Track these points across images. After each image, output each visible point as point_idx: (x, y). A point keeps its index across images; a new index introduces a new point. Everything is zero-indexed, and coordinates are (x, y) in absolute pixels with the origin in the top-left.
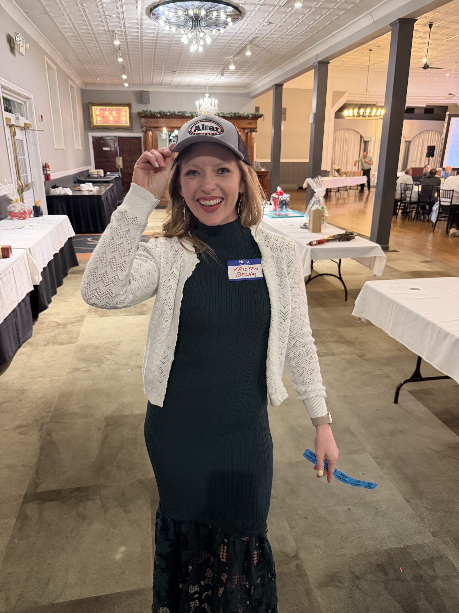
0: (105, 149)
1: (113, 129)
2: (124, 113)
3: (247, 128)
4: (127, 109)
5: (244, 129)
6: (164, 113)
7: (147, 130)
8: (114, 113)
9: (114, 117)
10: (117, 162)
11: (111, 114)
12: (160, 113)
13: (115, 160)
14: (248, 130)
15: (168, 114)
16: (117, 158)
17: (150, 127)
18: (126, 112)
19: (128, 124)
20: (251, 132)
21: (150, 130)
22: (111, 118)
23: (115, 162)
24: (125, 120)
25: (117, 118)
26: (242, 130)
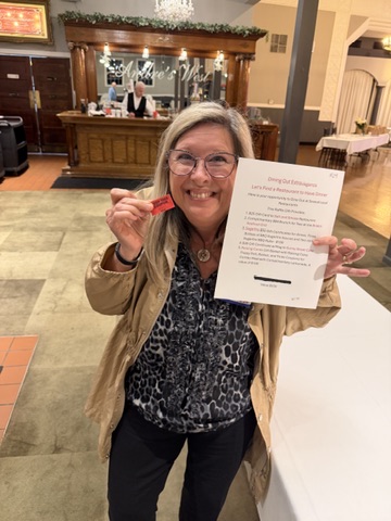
0: (10, 76)
1: (20, 43)
2: (37, 17)
3: (239, 53)
4: (42, 8)
5: (235, 54)
6: (103, 17)
7: (75, 47)
8: (21, 15)
9: (21, 23)
10: (32, 98)
11: (16, 17)
12: (96, 18)
13: (28, 95)
14: (241, 57)
15: (110, 20)
16: (31, 93)
17: (80, 42)
18: (41, 14)
19: (46, 37)
20: (244, 59)
21: (80, 48)
22: (16, 24)
23: (28, 99)
24: (40, 29)
25: (26, 25)
26: (231, 57)
